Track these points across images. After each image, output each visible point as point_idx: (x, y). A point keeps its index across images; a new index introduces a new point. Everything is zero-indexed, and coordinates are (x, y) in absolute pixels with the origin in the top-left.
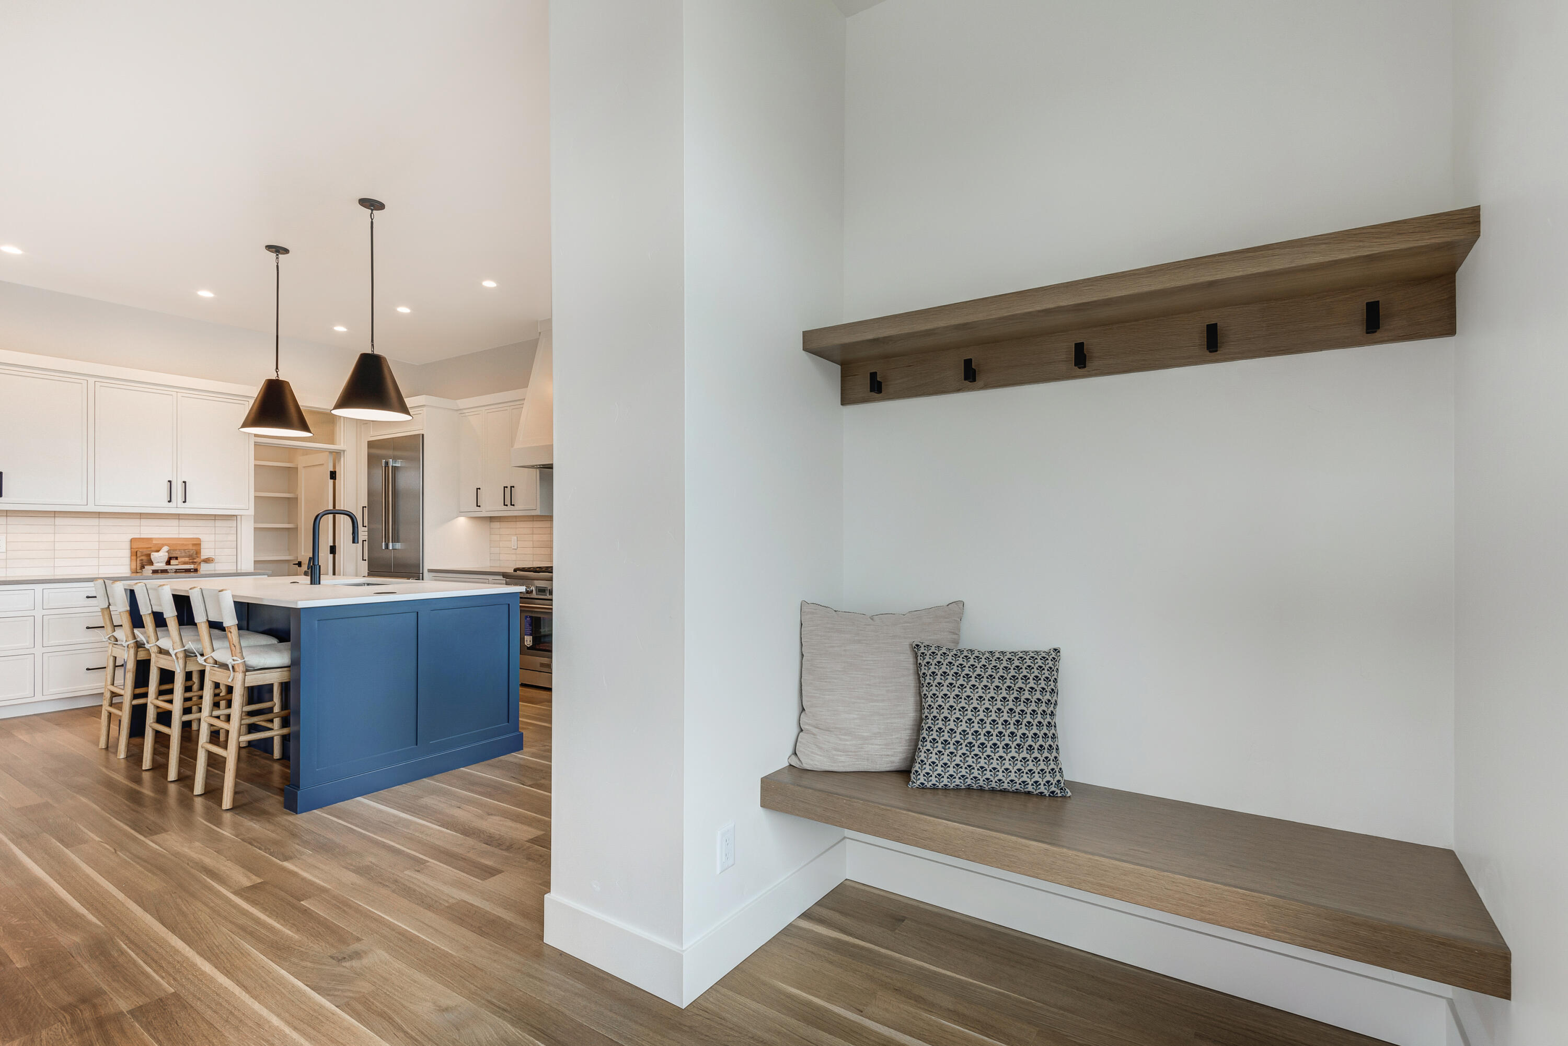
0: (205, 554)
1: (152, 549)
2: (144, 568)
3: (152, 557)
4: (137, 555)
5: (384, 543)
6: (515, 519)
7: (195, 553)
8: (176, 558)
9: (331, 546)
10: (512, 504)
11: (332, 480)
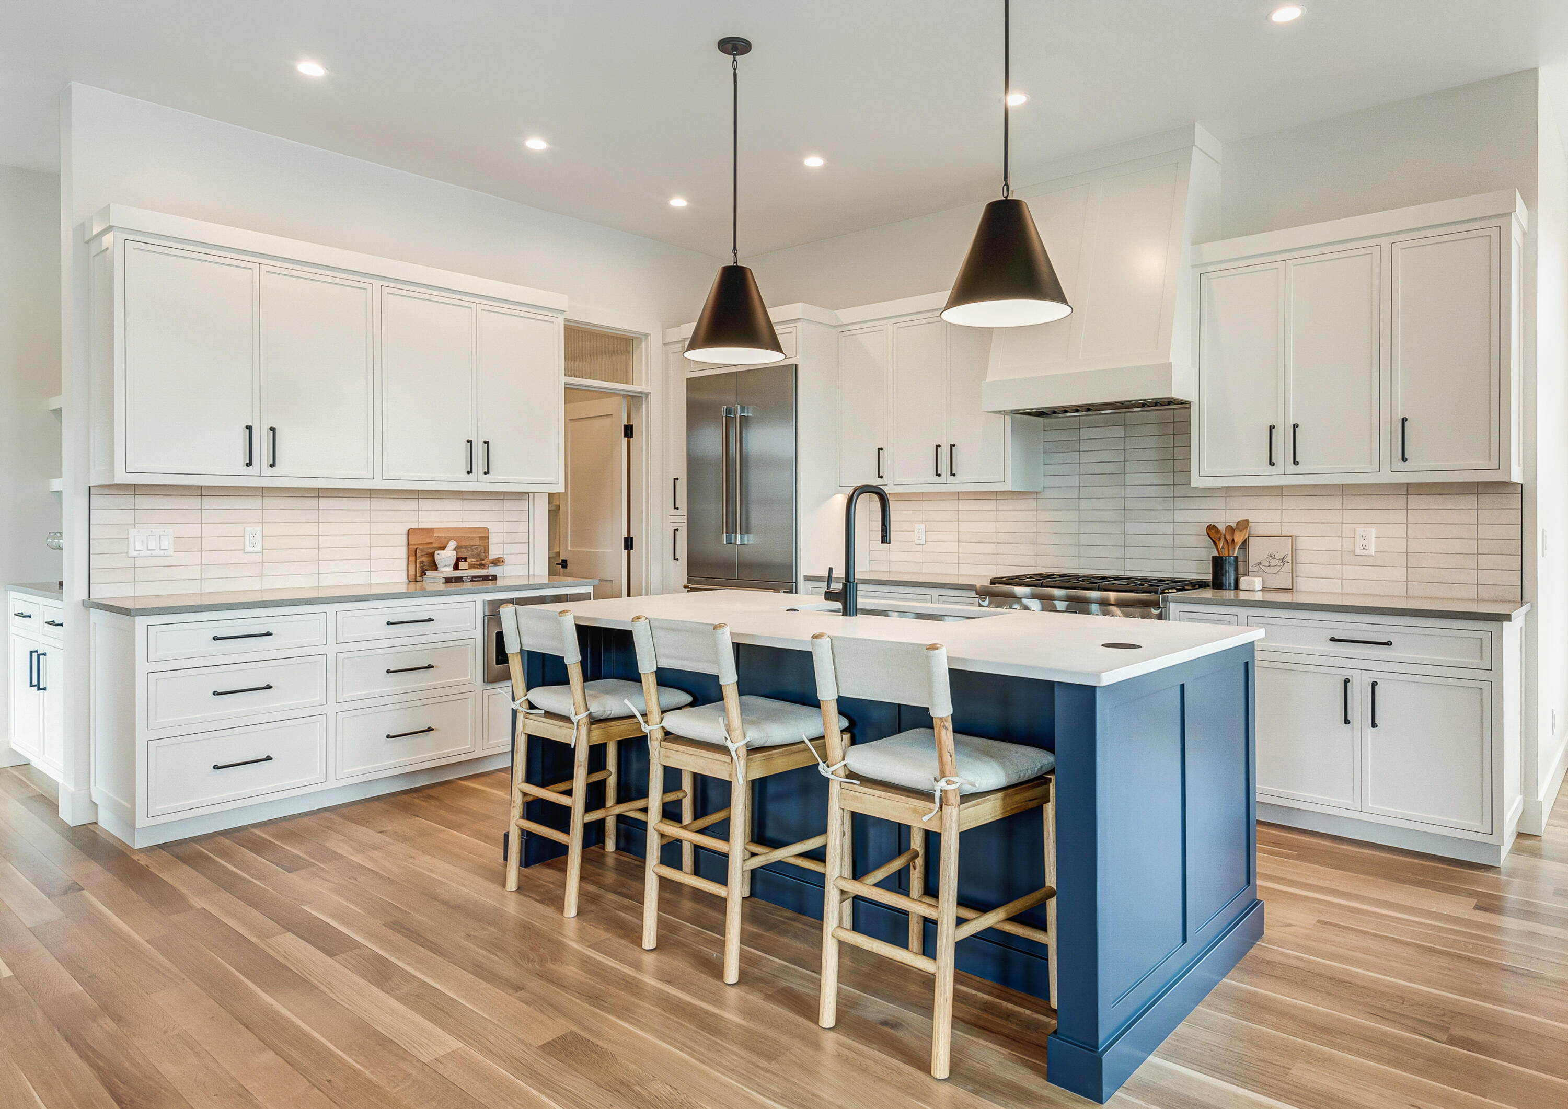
0: (494, 553)
1: (435, 545)
2: (425, 574)
3: (437, 557)
4: (416, 555)
5: (725, 535)
6: (958, 496)
7: (483, 551)
8: (465, 559)
9: (625, 538)
10: (953, 472)
11: (626, 439)
